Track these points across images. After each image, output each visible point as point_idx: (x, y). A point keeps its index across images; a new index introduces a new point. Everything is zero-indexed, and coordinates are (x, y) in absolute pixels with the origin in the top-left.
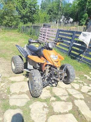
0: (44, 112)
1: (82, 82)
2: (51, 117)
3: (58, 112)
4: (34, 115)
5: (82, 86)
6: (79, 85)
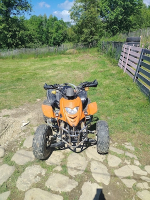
0: (34, 181)
1: (133, 159)
2: (35, 189)
3: (48, 187)
4: (21, 179)
5: (126, 164)
6: (123, 161)
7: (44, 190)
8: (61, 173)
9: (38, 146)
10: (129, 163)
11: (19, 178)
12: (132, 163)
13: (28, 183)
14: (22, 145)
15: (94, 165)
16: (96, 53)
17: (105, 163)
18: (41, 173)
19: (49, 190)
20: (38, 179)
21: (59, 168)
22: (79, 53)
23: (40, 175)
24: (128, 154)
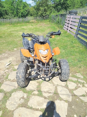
0: (19, 102)
1: (83, 83)
2: (21, 108)
3: (30, 106)
4: (9, 102)
5: (80, 87)
6: (78, 85)
7: (28, 108)
8: (38, 95)
9: (21, 77)
10: (81, 86)
11: (8, 101)
12: (83, 86)
13: (15, 105)
14: (7, 78)
15: (59, 89)
16: (48, 23)
17: (67, 87)
18: (24, 96)
19: (31, 108)
20: (22, 101)
21: (36, 92)
22: (38, 22)
23: (23, 98)
24: (80, 80)
